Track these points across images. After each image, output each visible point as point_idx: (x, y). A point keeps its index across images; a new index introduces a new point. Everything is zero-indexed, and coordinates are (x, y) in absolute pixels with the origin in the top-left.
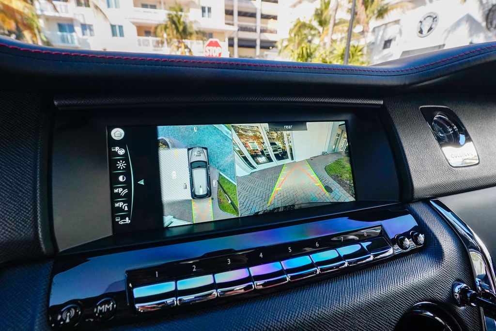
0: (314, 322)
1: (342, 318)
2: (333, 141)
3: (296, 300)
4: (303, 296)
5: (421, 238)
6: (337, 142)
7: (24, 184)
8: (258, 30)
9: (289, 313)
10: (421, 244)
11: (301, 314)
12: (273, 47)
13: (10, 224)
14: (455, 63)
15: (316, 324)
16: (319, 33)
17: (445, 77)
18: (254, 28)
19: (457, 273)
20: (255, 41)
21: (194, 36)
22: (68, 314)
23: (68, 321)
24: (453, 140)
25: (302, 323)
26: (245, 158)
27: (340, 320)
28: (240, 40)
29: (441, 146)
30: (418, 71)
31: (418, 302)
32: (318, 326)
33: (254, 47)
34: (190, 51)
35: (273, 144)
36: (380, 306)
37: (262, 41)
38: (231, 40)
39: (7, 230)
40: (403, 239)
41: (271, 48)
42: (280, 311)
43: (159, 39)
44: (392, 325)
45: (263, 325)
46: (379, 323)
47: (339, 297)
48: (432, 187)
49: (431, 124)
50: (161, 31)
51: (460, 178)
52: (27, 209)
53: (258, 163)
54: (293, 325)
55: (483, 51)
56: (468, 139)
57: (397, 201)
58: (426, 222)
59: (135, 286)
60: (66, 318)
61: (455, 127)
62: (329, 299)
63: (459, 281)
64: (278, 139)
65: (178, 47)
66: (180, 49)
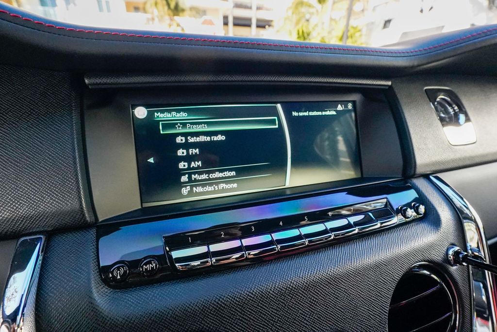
0: (330, 278)
1: (353, 274)
3: (314, 260)
4: (320, 257)
5: (422, 209)
7: (65, 158)
8: (254, 8)
9: (309, 271)
10: (421, 214)
11: (320, 271)
12: (269, 26)
13: (57, 195)
14: (462, 45)
15: (332, 279)
16: (317, 11)
17: (451, 59)
18: (249, 5)
19: (452, 238)
20: (250, 20)
21: (187, 13)
22: (118, 272)
23: (119, 277)
24: (454, 120)
25: (321, 279)
27: (352, 276)
28: (235, 18)
29: (443, 125)
30: (426, 52)
31: (418, 262)
32: (334, 281)
33: (249, 26)
34: (183, 29)
36: (386, 265)
37: (258, 20)
38: (226, 18)
39: (54, 200)
40: (406, 210)
41: (267, 26)
42: (301, 269)
43: (149, 16)
44: (395, 281)
45: (287, 280)
46: (384, 279)
47: (351, 258)
48: (434, 164)
49: (434, 104)
50: (151, 6)
51: (458, 156)
52: (70, 182)
54: (313, 280)
55: (489, 33)
56: (468, 119)
57: (401, 176)
58: (426, 194)
59: (171, 250)
60: (117, 275)
61: (456, 108)
62: (343, 259)
63: (453, 245)
65: (170, 25)
66: (172, 27)
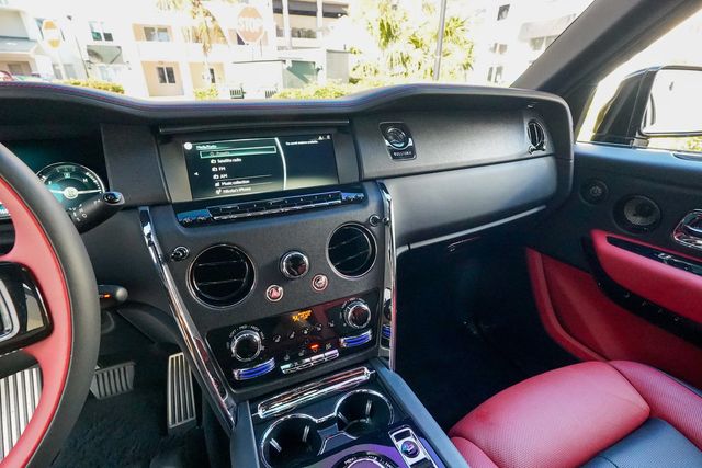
20: (315, 3)
28: (291, 1)
37: (325, 5)
38: (278, 2)
41: (339, 15)
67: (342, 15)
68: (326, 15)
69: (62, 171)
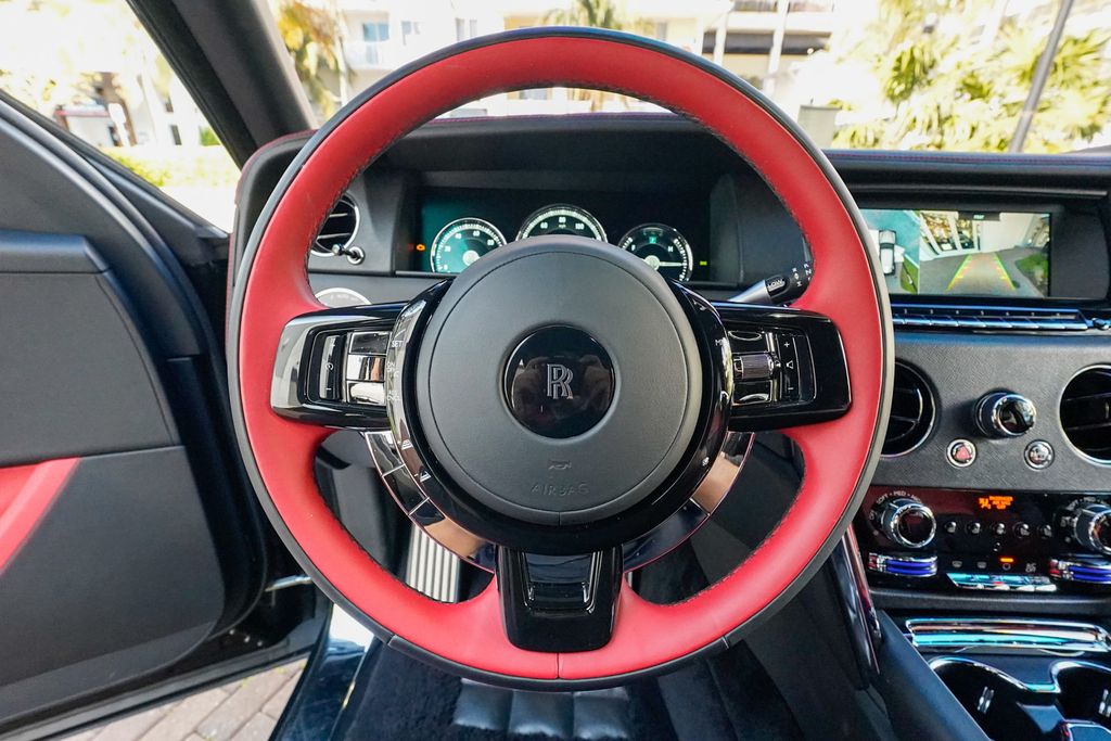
2: (1031, 234)
6: (1035, 236)
8: (782, 7)
20: (770, 35)
26: (930, 244)
28: (731, 35)
33: (765, 51)
35: (960, 233)
37: (788, 36)
38: (710, 37)
41: (810, 51)
53: (942, 250)
64: (966, 228)
67: (816, 50)
68: (786, 51)
69: (649, 234)
